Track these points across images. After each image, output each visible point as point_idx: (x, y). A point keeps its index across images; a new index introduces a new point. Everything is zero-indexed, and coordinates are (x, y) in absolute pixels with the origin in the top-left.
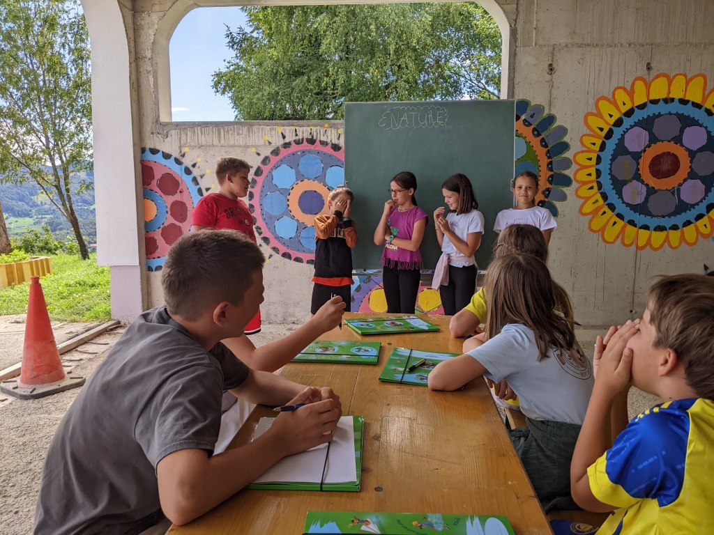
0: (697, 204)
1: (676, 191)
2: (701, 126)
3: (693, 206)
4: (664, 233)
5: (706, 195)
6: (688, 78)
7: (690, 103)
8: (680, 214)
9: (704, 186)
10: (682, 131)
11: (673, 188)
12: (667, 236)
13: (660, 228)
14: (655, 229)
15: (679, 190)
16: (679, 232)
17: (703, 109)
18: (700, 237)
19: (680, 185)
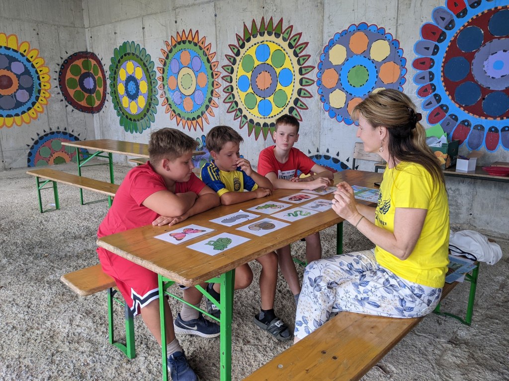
0: (27, 102)
1: (14, 96)
2: (20, 62)
3: (25, 103)
4: (12, 118)
5: (30, 98)
6: (7, 36)
7: (11, 49)
8: (19, 108)
9: (28, 93)
10: (10, 64)
11: (12, 94)
12: (14, 120)
13: (9, 116)
14: (7, 116)
15: (15, 96)
16: (20, 117)
17: (19, 53)
18: (32, 119)
19: (15, 93)
